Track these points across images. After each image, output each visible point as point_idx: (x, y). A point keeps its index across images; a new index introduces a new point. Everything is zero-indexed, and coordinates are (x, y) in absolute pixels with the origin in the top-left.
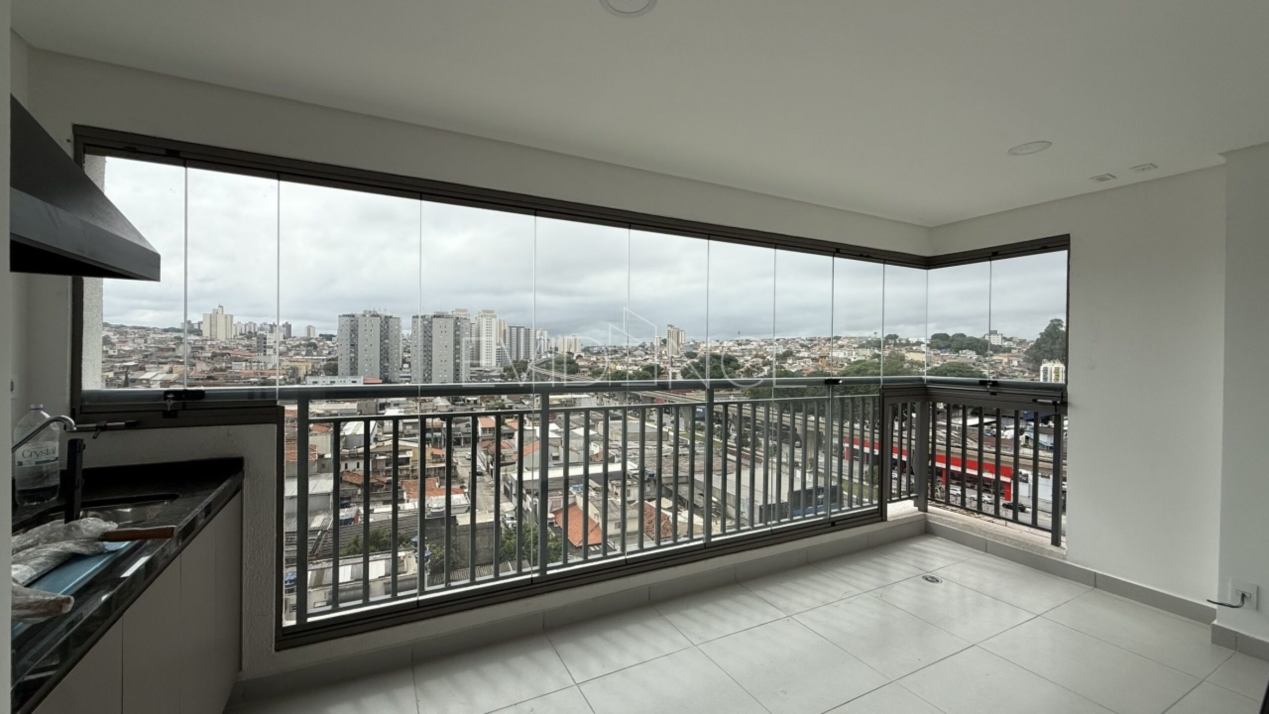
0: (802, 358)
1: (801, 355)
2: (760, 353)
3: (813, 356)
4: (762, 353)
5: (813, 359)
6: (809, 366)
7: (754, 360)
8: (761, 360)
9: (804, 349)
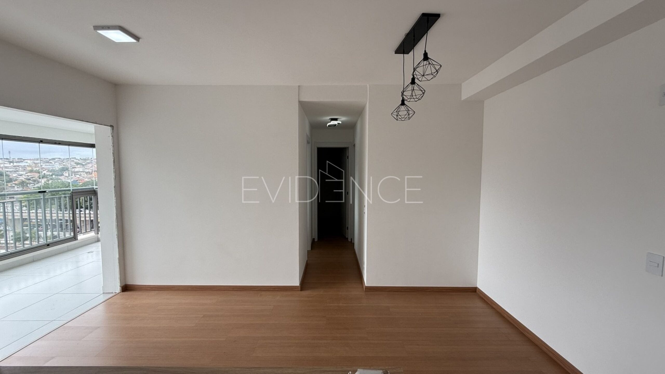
0: (77, 172)
1: (76, 170)
2: (35, 169)
3: (87, 171)
4: (38, 169)
5: (87, 173)
6: (83, 177)
7: (29, 174)
8: (37, 175)
9: (79, 166)
